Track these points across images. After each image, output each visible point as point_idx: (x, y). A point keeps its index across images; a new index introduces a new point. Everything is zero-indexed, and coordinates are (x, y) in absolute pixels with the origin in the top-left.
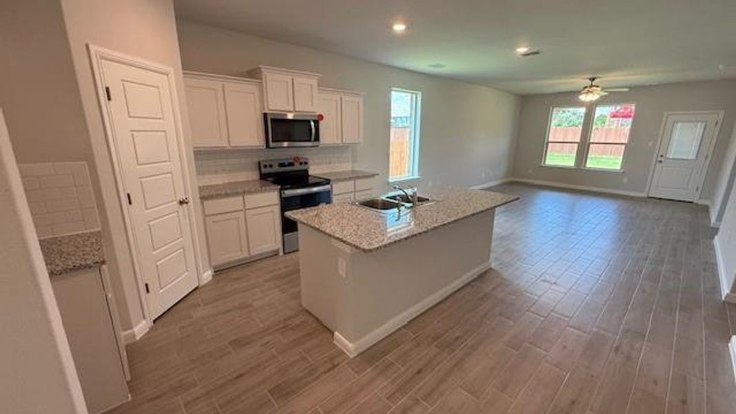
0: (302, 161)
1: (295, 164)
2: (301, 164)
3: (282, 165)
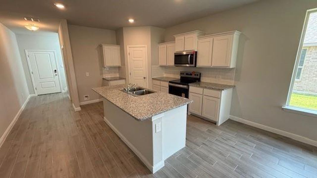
0: (195, 73)
1: (193, 75)
2: (195, 75)
3: (187, 74)
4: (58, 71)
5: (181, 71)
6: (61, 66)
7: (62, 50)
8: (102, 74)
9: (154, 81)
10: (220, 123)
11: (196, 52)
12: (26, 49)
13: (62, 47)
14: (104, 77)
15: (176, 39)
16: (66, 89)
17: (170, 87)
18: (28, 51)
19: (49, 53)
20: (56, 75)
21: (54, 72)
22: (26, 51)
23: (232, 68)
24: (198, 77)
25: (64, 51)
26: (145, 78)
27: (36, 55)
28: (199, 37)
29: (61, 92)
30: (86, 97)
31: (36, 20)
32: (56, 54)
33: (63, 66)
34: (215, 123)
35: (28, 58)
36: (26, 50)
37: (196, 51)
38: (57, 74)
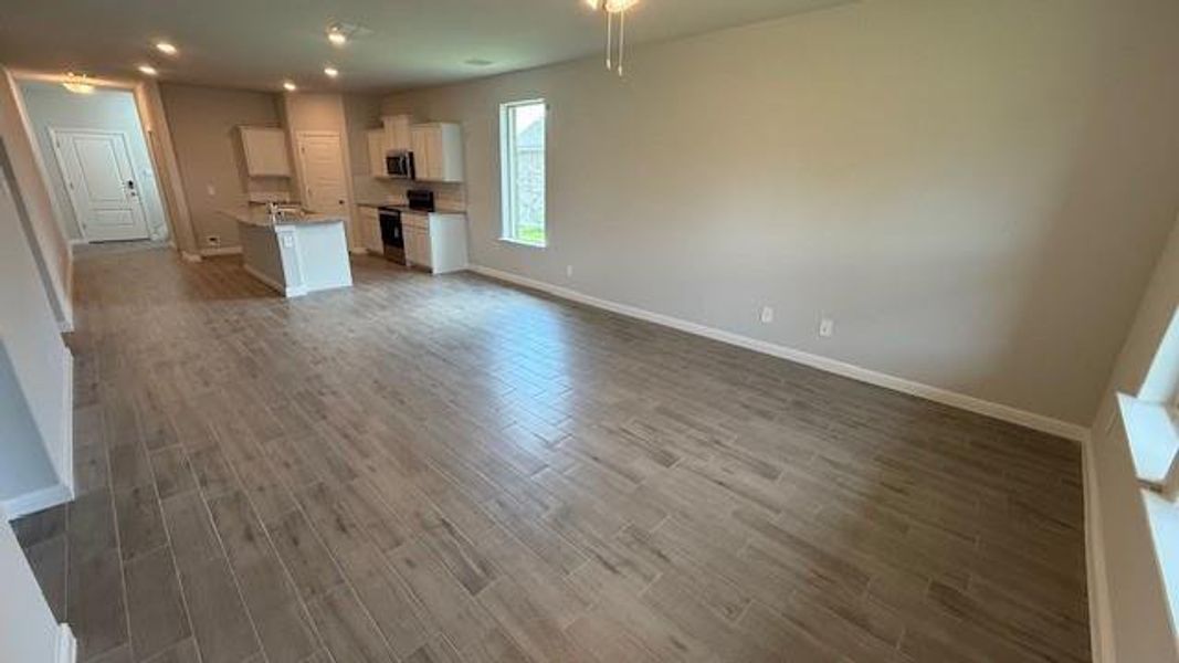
1: (420, 194)
2: (424, 195)
4: (139, 183)
5: (411, 188)
6: (145, 173)
7: (148, 135)
8: (246, 191)
9: (362, 208)
10: (435, 271)
11: (411, 155)
12: (53, 126)
13: (148, 128)
14: (253, 200)
15: (386, 123)
16: (164, 230)
17: (382, 216)
18: (56, 132)
19: (111, 137)
20: (133, 194)
21: (127, 185)
22: (52, 132)
23: (450, 184)
24: (428, 198)
25: (153, 137)
26: (341, 202)
27: (78, 142)
28: (410, 125)
29: (148, 239)
30: (212, 239)
31: (92, 76)
32: (128, 140)
33: (150, 171)
34: (429, 271)
35: (58, 151)
36: (49, 128)
37: (410, 150)
38: (134, 191)
